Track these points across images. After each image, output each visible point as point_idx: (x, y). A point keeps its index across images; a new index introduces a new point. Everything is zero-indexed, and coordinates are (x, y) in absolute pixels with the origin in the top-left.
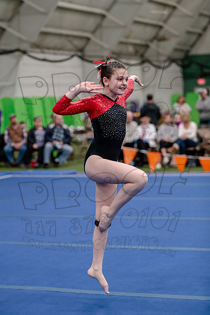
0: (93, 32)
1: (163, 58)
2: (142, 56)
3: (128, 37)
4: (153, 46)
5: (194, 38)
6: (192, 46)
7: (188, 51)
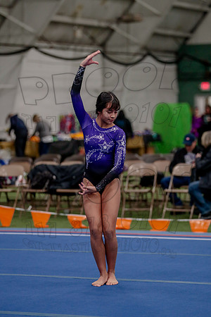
0: (10, 7)
1: (134, 49)
2: (103, 45)
3: (74, 15)
4: (119, 29)
5: (193, 19)
6: (193, 31)
7: (187, 39)
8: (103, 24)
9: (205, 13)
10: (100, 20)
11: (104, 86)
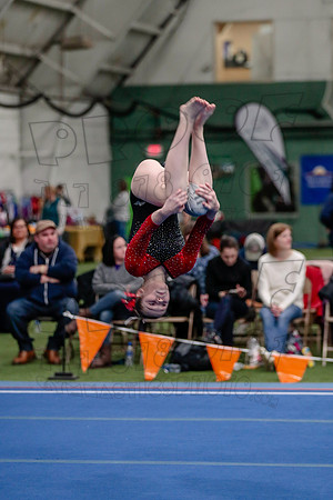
4: (48, 59)
8: (28, 53)
9: (154, 38)
10: (23, 46)
11: (21, 149)
